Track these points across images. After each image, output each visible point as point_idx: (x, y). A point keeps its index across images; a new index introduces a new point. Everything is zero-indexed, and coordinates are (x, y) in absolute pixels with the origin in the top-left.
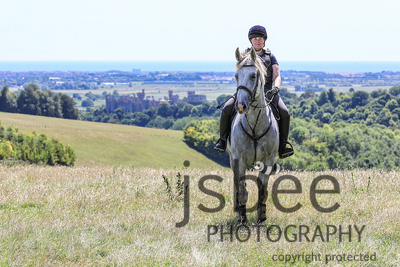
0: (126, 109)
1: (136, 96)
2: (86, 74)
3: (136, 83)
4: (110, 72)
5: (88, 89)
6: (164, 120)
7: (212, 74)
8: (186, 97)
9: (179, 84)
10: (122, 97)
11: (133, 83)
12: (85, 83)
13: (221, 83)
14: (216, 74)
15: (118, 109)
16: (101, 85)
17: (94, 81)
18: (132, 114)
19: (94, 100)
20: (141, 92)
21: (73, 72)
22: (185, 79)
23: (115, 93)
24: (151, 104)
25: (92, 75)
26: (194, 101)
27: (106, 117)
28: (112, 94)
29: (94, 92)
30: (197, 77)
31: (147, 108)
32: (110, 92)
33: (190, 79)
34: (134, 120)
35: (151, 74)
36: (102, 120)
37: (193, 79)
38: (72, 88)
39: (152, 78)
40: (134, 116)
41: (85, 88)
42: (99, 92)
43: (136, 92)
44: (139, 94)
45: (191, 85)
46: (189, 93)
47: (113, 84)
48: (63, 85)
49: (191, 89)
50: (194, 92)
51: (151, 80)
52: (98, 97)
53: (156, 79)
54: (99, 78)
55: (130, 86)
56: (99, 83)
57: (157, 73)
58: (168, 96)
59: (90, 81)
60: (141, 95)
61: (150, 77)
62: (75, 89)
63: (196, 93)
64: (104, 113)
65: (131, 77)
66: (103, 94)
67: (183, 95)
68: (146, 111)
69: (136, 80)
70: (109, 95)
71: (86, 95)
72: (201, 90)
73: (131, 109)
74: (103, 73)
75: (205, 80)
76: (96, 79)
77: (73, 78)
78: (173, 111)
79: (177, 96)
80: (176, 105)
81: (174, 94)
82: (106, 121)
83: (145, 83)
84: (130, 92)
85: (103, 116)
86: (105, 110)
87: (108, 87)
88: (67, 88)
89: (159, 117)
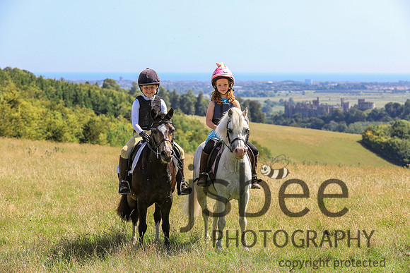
0: (303, 114)
1: (312, 103)
2: (263, 83)
3: (309, 91)
4: (285, 82)
5: (266, 96)
6: (337, 124)
7: (376, 84)
8: (357, 104)
9: (347, 93)
10: (298, 104)
11: (306, 91)
12: (263, 91)
13: (385, 92)
14: (380, 84)
15: (296, 114)
16: (278, 93)
17: (271, 89)
18: (308, 119)
19: (272, 106)
20: (316, 99)
21: (252, 82)
22: (352, 88)
23: (290, 100)
24: (325, 110)
25: (270, 84)
26: (364, 107)
27: (285, 121)
28: (288, 100)
29: (272, 99)
30: (363, 86)
31: (322, 114)
32: (287, 99)
33: (356, 89)
34: (309, 124)
35: (321, 83)
36: (281, 123)
37: (359, 89)
38: (252, 96)
39: (323, 88)
40: (310, 121)
41: (263, 95)
42: (277, 99)
43: (311, 99)
44: (314, 101)
45: (358, 93)
46: (359, 100)
47: (288, 92)
48: (245, 93)
49: (361, 97)
50: (364, 100)
51: (321, 89)
52: (275, 103)
53: (325, 89)
54: (276, 87)
55: (304, 94)
56: (276, 92)
57: (327, 83)
58: (340, 103)
59: (268, 90)
60: (316, 102)
61: (321, 86)
62: (254, 96)
63: (366, 101)
64: (283, 118)
65: (303, 87)
66: (281, 101)
67: (353, 103)
68: (320, 116)
69: (308, 89)
70: (285, 102)
71: (265, 102)
72: (367, 98)
73: (307, 114)
74: (279, 83)
75: (371, 89)
76: (273, 88)
77: (252, 87)
78: (344, 116)
79: (348, 103)
80: (348, 111)
81: (345, 101)
82: (285, 124)
83: (317, 92)
84: (304, 100)
85: (282, 121)
86: (283, 115)
87: (284, 96)
88: (247, 96)
89: (332, 122)
